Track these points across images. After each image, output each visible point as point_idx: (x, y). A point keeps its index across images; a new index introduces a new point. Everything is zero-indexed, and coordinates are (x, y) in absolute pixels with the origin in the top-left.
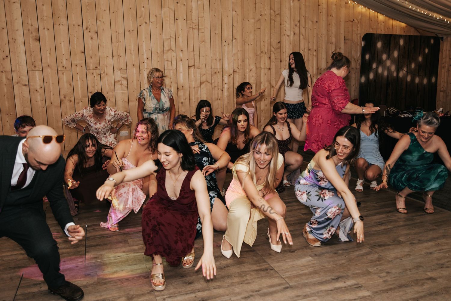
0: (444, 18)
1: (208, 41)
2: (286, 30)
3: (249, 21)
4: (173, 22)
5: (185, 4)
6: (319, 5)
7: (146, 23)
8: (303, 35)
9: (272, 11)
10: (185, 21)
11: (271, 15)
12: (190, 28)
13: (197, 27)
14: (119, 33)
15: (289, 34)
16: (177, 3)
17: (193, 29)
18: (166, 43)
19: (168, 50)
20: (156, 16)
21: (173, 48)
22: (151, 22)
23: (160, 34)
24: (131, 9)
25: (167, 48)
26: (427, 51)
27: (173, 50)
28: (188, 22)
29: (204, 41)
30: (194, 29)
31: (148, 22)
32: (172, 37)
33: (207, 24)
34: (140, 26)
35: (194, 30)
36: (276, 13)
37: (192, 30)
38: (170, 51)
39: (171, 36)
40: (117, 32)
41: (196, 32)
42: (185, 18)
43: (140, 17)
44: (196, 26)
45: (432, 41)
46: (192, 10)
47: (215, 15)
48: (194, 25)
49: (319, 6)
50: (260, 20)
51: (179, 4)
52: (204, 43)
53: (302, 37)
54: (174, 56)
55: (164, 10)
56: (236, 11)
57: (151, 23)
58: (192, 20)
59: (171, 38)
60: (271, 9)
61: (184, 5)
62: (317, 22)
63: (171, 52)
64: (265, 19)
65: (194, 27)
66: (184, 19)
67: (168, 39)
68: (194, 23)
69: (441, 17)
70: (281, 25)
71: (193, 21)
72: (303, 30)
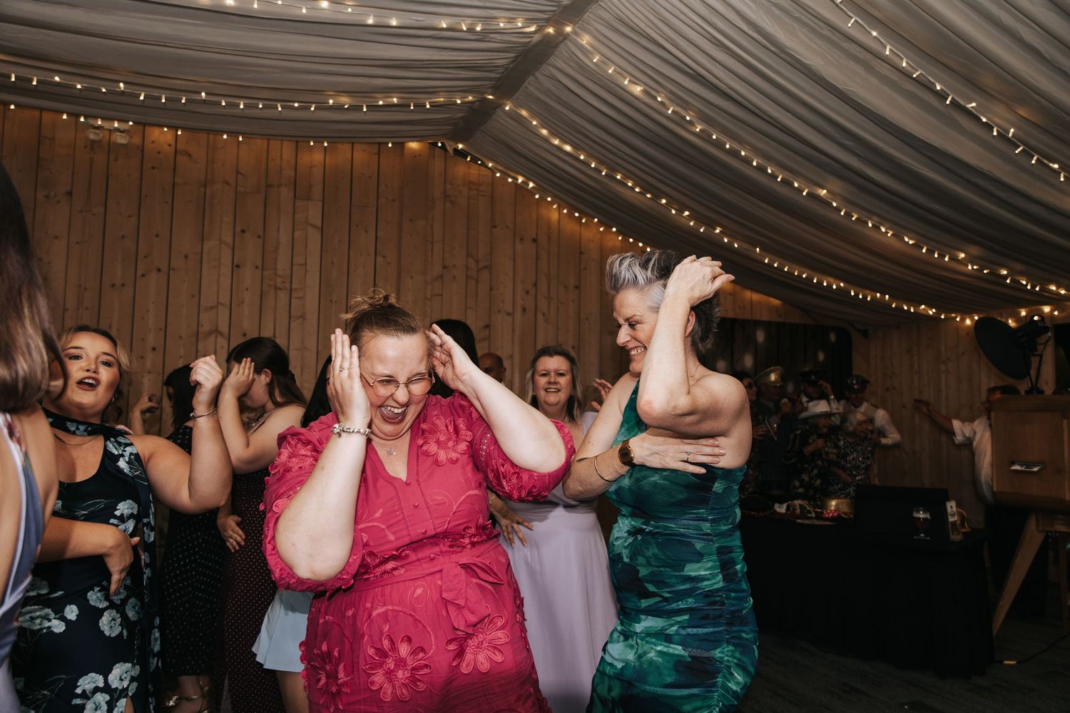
0: (848, 286)
1: (312, 317)
2: (503, 302)
3: (411, 277)
4: (226, 270)
5: (262, 235)
6: (581, 253)
7: (159, 270)
8: (544, 315)
9: (470, 260)
10: (259, 271)
11: (467, 268)
12: (270, 286)
13: (288, 285)
14: (86, 289)
15: (511, 311)
16: (243, 231)
17: (276, 288)
18: (205, 317)
19: (210, 333)
20: (186, 257)
21: (224, 329)
22: (173, 269)
23: (193, 296)
24: (123, 237)
25: (206, 327)
26: (821, 356)
27: (221, 334)
28: (265, 273)
29: (301, 317)
30: (280, 289)
31: (164, 268)
32: (222, 304)
33: (313, 280)
34: (143, 275)
35: (278, 291)
36: (481, 264)
37: (272, 291)
38: (214, 335)
39: (220, 300)
40: (80, 286)
41: (283, 296)
42: (259, 263)
43: (146, 257)
44: (284, 282)
45: (833, 337)
46: (277, 248)
47: (332, 263)
48: (279, 280)
49: (582, 256)
50: (442, 276)
51: (247, 234)
52: (300, 320)
53: (540, 317)
54: (222, 347)
55: (207, 245)
56: (384, 257)
57: (171, 271)
58: (276, 269)
59: (220, 307)
60: (468, 255)
61: (259, 237)
62: (576, 287)
63: (216, 337)
64: (454, 277)
65: (279, 285)
66: (257, 267)
67: (212, 308)
68: (279, 276)
69: (842, 284)
70: (491, 289)
71: (278, 273)
72: (543, 304)
